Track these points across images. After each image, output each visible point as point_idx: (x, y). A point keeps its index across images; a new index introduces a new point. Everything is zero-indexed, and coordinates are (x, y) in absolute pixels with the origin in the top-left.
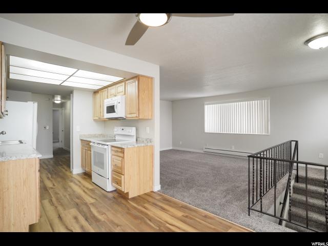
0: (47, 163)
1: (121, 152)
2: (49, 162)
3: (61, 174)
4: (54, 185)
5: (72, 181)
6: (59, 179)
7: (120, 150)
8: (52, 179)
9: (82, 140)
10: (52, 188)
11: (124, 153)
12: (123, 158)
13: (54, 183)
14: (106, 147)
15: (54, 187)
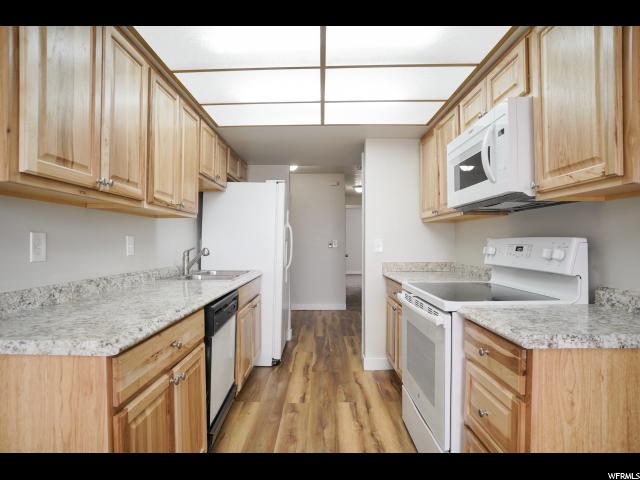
0: (329, 322)
1: (512, 364)
2: (333, 320)
3: (338, 361)
4: (303, 399)
5: (349, 398)
6: (325, 380)
7: (508, 354)
8: (311, 374)
9: (387, 278)
10: (293, 408)
11: (527, 373)
12: (526, 398)
13: (309, 389)
14: (441, 319)
15: (300, 406)
